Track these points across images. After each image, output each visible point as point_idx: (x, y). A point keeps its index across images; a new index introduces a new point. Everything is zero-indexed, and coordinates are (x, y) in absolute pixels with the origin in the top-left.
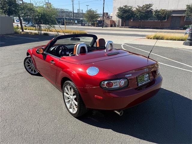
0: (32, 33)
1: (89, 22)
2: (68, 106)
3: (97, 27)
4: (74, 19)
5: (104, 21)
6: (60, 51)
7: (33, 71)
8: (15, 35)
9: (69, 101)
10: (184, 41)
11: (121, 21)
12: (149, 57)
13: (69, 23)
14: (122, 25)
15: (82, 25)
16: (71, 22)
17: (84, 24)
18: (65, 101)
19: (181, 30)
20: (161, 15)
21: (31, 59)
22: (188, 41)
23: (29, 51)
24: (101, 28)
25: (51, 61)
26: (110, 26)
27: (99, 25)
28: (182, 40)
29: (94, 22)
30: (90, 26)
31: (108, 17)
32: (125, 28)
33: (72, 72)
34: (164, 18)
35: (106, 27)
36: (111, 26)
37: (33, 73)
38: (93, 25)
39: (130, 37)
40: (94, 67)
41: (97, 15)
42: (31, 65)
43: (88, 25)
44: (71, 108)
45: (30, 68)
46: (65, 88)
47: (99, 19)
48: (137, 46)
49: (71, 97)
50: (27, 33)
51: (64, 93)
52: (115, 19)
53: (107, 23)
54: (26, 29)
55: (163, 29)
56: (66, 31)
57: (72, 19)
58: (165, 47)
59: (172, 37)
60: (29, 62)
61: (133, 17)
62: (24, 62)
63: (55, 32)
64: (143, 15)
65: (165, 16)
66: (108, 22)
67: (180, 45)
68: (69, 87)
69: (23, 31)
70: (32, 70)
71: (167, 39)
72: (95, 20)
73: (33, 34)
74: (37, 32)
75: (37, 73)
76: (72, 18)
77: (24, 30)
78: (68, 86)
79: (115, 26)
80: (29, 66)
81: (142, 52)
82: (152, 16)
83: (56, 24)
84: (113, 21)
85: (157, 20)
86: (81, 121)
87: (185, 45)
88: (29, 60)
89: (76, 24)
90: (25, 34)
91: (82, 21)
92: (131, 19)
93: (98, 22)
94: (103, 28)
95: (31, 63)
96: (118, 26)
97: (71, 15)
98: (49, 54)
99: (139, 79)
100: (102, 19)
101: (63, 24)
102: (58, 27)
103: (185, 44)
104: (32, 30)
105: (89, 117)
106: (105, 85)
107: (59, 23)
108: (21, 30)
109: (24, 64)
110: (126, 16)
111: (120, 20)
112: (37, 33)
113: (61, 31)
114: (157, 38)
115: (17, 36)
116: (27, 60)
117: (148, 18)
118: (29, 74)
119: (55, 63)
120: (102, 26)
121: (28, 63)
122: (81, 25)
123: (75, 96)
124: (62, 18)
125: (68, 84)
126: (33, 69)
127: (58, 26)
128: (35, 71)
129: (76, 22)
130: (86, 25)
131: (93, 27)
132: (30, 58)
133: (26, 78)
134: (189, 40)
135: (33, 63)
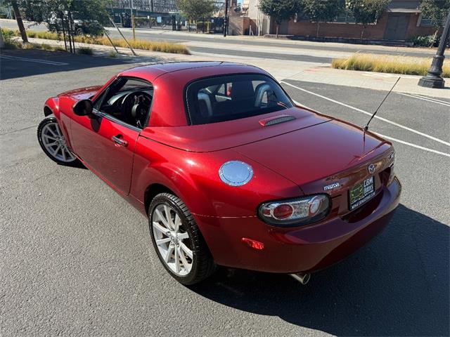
0: (48, 47)
1: (192, 22)
2: (165, 254)
3: (210, 33)
4: (152, 13)
5: (227, 19)
6: (135, 107)
7: (61, 154)
8: (7, 51)
9: (168, 244)
10: (421, 77)
11: (269, 21)
12: (367, 128)
13: (142, 23)
14: (273, 32)
15: (174, 29)
16: (147, 21)
17: (180, 26)
18: (157, 241)
19: (409, 46)
20: (365, 8)
21: (56, 124)
22: (430, 77)
23: (50, 102)
24: (221, 36)
25: (114, 138)
26: (242, 32)
27: (217, 29)
28: (414, 73)
29: (203, 21)
30: (193, 30)
31: (238, 10)
32: (278, 38)
33: (176, 170)
34: (372, 17)
35: (233, 34)
36: (246, 33)
37: (63, 158)
38: (202, 28)
39: (294, 62)
40: (240, 162)
41: (212, 5)
42: (57, 140)
43: (190, 30)
44: (172, 260)
45: (55, 147)
46: (157, 210)
47: (216, 15)
48: (312, 88)
49: (174, 234)
50: (37, 46)
51: (154, 223)
52: (256, 14)
53: (236, 24)
54: (33, 36)
55: (367, 44)
56: (136, 42)
57: (149, 13)
58: (378, 91)
59: (392, 66)
60: (51, 131)
61: (299, 12)
62: (38, 131)
63: (107, 45)
64: (322, 8)
65: (374, 11)
66: (237, 22)
67: (410, 86)
68: (167, 209)
69: (25, 40)
70: (60, 152)
71: (381, 71)
72: (205, 16)
73: (53, 50)
74: (62, 44)
75: (73, 159)
76: (149, 9)
77: (30, 40)
78: (165, 206)
79: (255, 34)
80: (51, 141)
81: (326, 104)
82: (342, 12)
83: (109, 24)
84: (251, 20)
85: (353, 22)
86: (201, 296)
87: (424, 86)
88: (50, 126)
89: (159, 24)
90: (32, 49)
91: (174, 17)
92: (294, 19)
93: (213, 21)
94: (227, 37)
95: (57, 133)
96: (262, 34)
97: (145, 3)
98: (108, 116)
99: (353, 193)
100: (224, 15)
101: (128, 25)
102: (115, 32)
103: (423, 83)
104: (50, 39)
105: (219, 284)
106: (272, 212)
107: (117, 20)
108: (21, 39)
109: (39, 135)
110: (282, 10)
111: (268, 18)
112: (64, 48)
113: (123, 44)
114: (358, 68)
115: (11, 54)
116: (47, 126)
117: (335, 16)
118: (52, 161)
119: (126, 143)
120: (224, 32)
121: (49, 134)
122: (171, 27)
123: (186, 235)
124: (123, 10)
125: (166, 203)
126: (63, 150)
127: (116, 29)
128: (67, 156)
129: (159, 20)
130: (183, 28)
131: (201, 35)
132: (54, 121)
133: (45, 174)
134: (434, 74)
135: (62, 135)
